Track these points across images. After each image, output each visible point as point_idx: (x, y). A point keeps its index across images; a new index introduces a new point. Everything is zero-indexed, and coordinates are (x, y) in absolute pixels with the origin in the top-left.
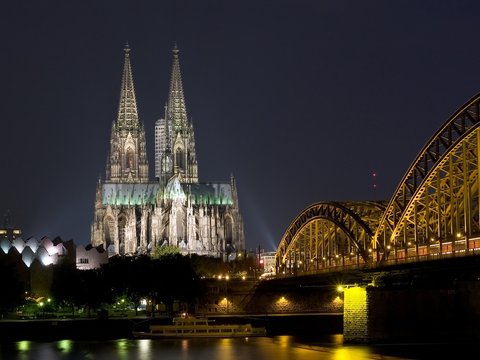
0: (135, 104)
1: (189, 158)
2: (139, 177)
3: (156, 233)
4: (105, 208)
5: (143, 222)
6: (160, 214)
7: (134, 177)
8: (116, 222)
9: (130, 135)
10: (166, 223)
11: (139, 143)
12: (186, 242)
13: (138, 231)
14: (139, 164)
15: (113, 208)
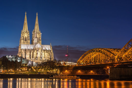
0: (27, 26)
1: (39, 39)
2: (28, 43)
3: (35, 56)
4: (21, 50)
5: (32, 53)
6: (36, 52)
7: (27, 43)
8: (24, 53)
9: (26, 33)
10: (37, 54)
11: (28, 35)
12: (42, 58)
13: (30, 55)
14: (28, 40)
15: (23, 50)
